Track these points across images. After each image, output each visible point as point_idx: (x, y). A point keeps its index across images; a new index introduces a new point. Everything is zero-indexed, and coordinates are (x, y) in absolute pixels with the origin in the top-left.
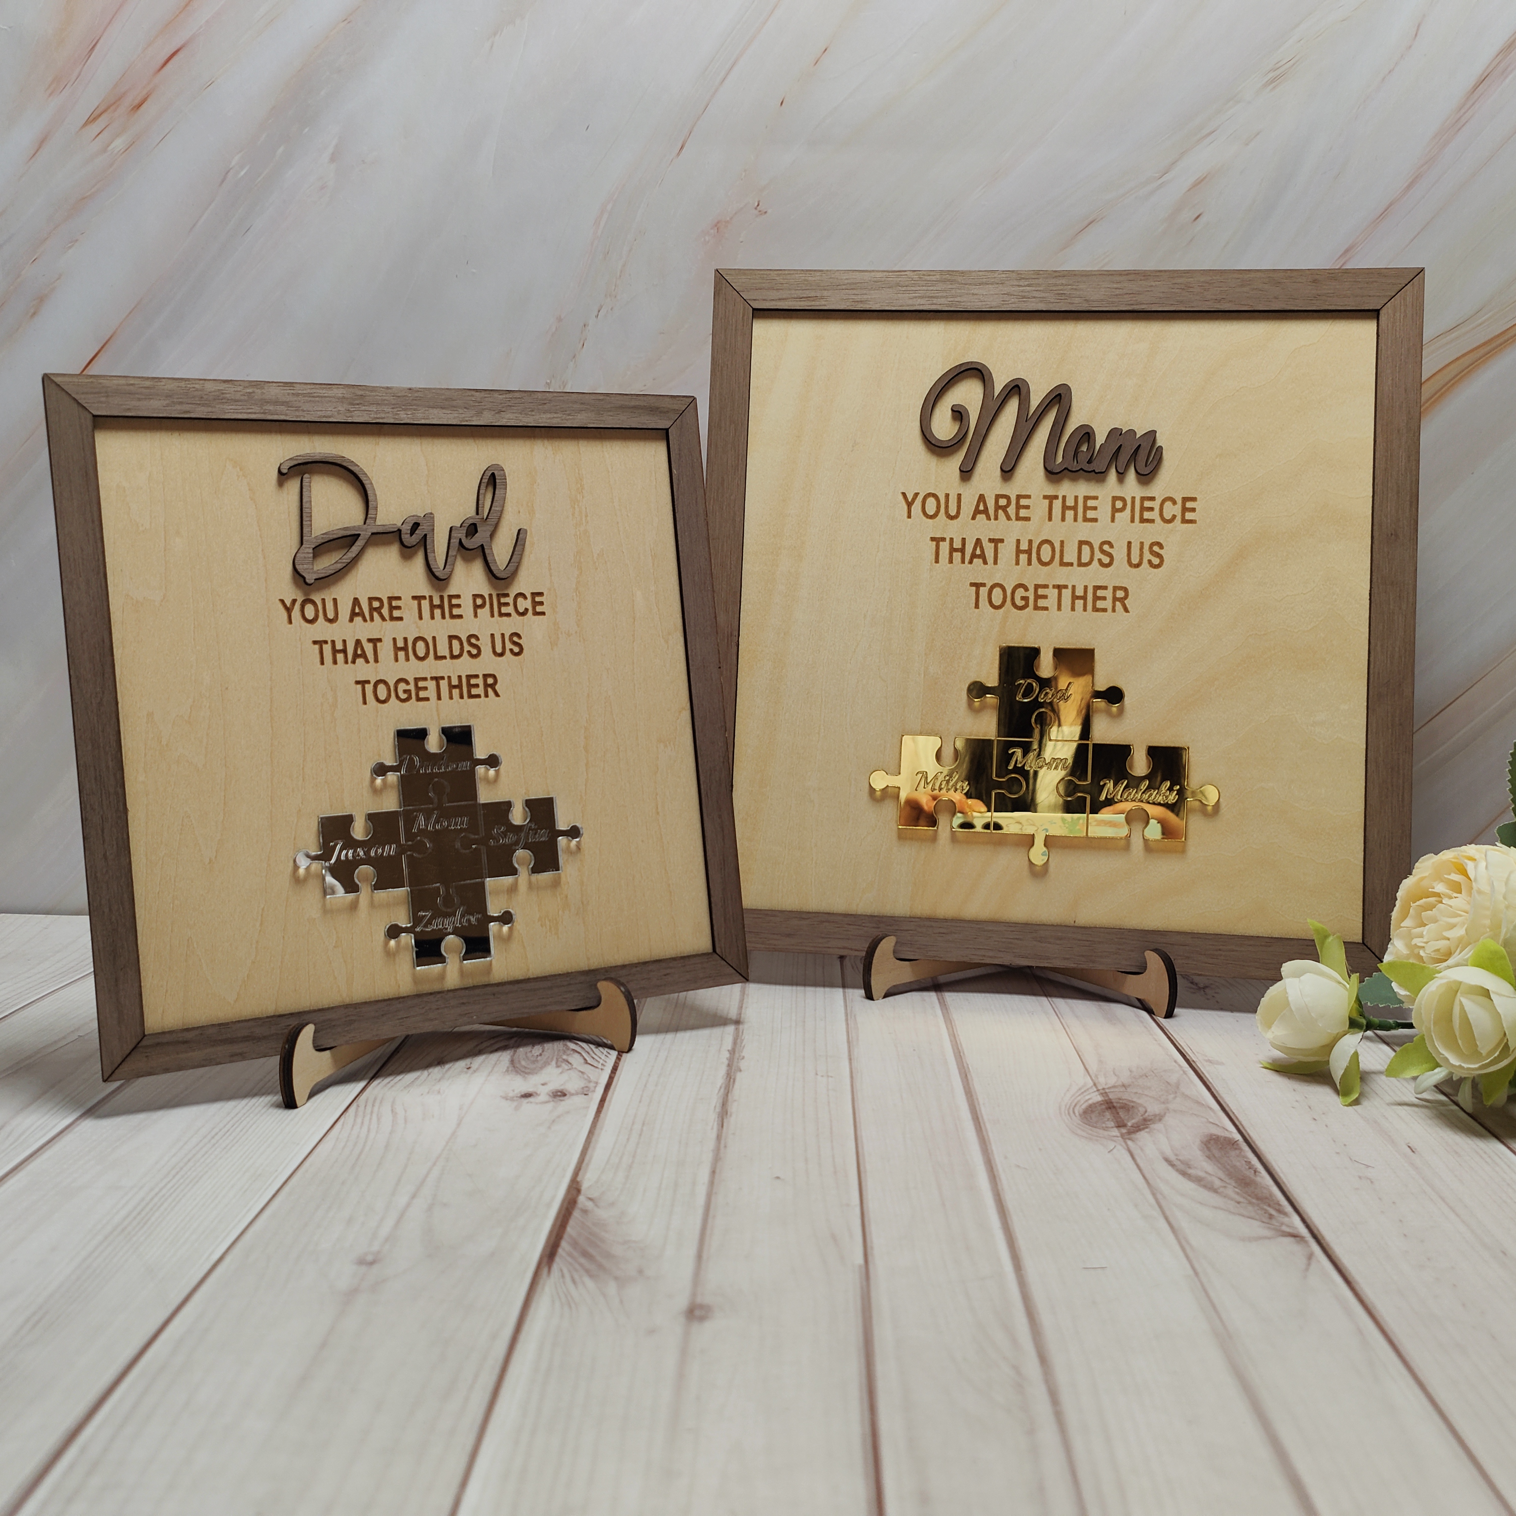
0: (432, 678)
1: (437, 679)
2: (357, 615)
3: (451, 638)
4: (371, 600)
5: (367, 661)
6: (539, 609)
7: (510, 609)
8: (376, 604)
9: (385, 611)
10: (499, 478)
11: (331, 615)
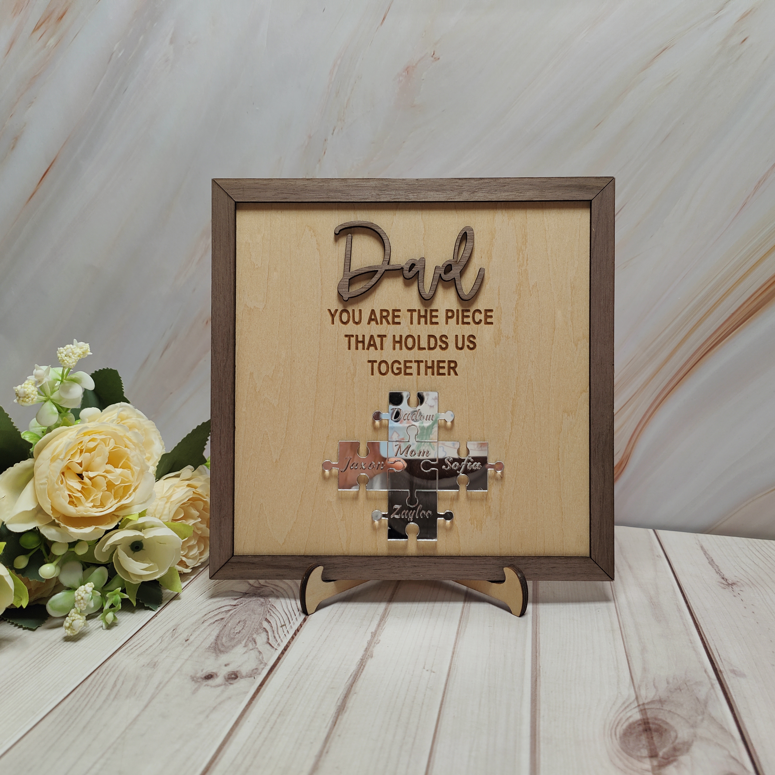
0: (415, 361)
1: (418, 362)
2: (373, 320)
3: (430, 336)
4: (382, 311)
5: (376, 349)
6: (489, 320)
7: (470, 320)
8: (385, 314)
9: (390, 319)
10: (469, 235)
11: (357, 320)
